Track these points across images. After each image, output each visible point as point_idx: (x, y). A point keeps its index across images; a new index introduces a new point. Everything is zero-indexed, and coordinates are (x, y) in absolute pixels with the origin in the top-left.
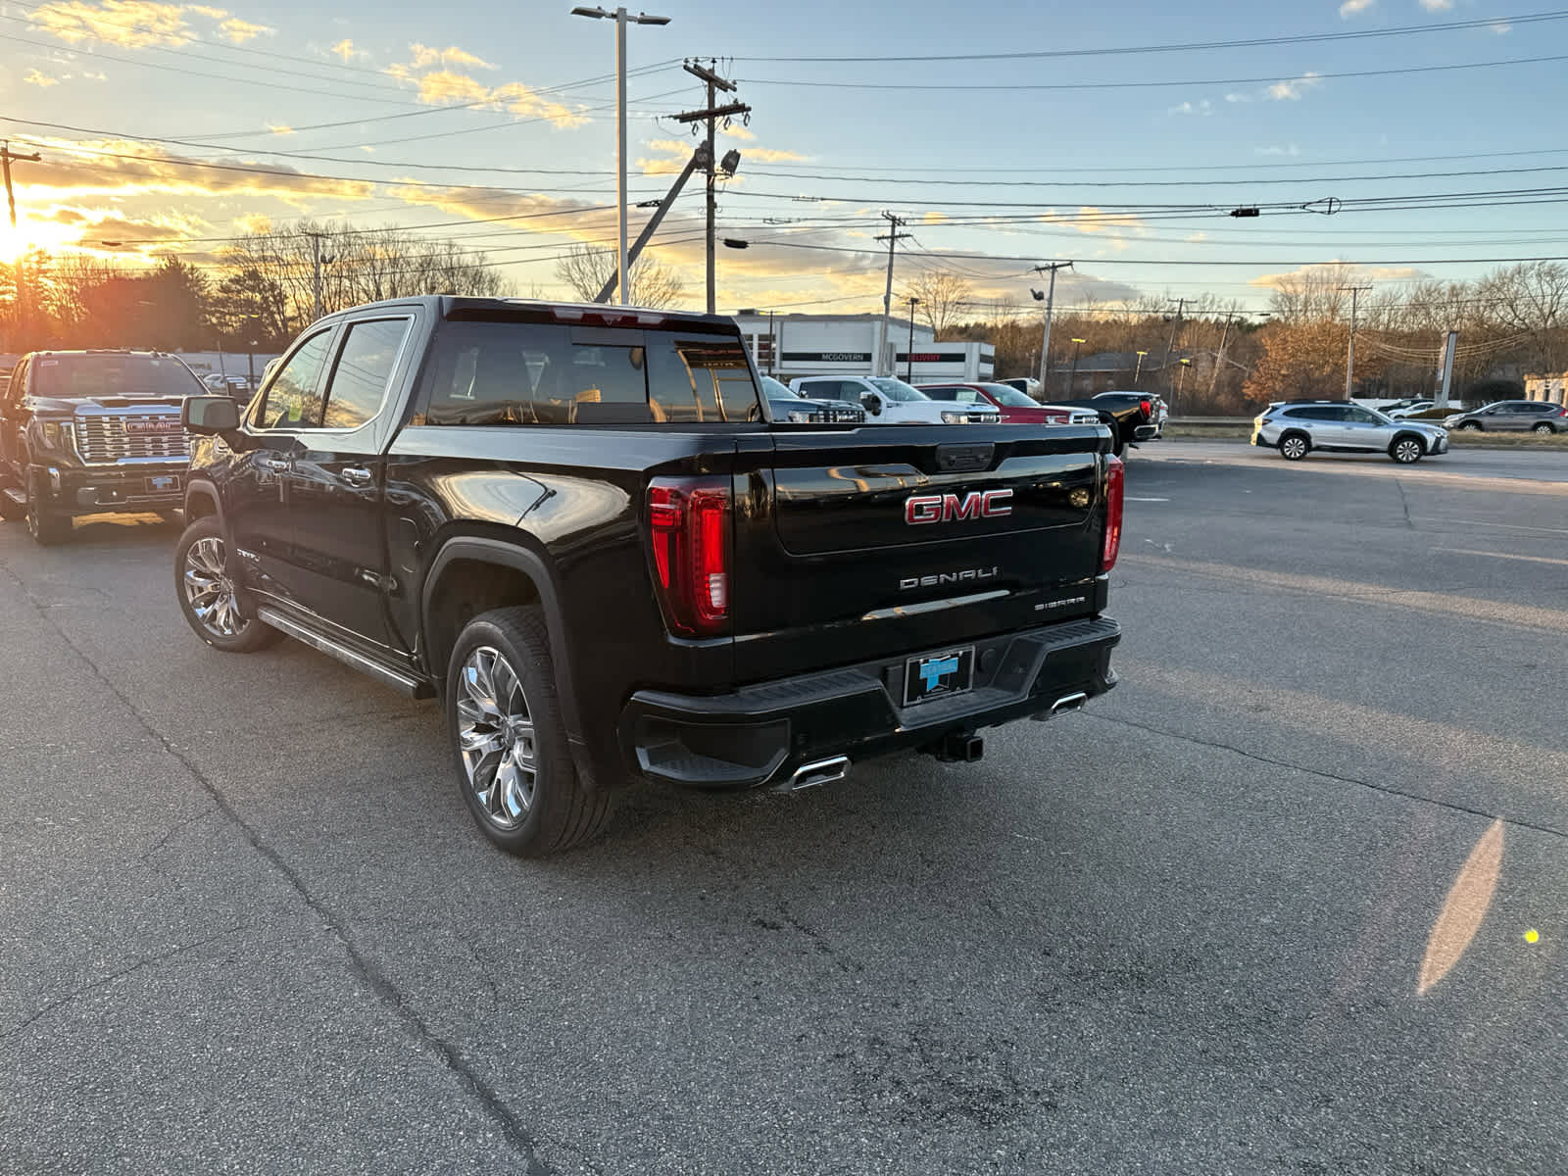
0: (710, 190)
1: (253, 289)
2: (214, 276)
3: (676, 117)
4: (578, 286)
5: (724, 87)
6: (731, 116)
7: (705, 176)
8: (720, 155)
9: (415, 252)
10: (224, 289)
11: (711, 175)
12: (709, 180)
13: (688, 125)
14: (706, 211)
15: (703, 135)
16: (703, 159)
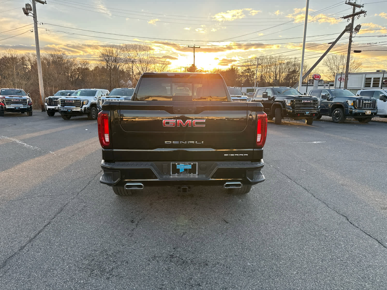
0: (351, 37)
1: (248, 72)
2: (240, 70)
3: (342, 18)
4: (329, 66)
5: (359, 6)
6: (360, 15)
7: (350, 33)
8: (354, 26)
9: (286, 61)
10: (242, 73)
11: (351, 33)
12: (350, 34)
13: (346, 19)
14: (348, 43)
15: (350, 21)
16: (349, 29)
